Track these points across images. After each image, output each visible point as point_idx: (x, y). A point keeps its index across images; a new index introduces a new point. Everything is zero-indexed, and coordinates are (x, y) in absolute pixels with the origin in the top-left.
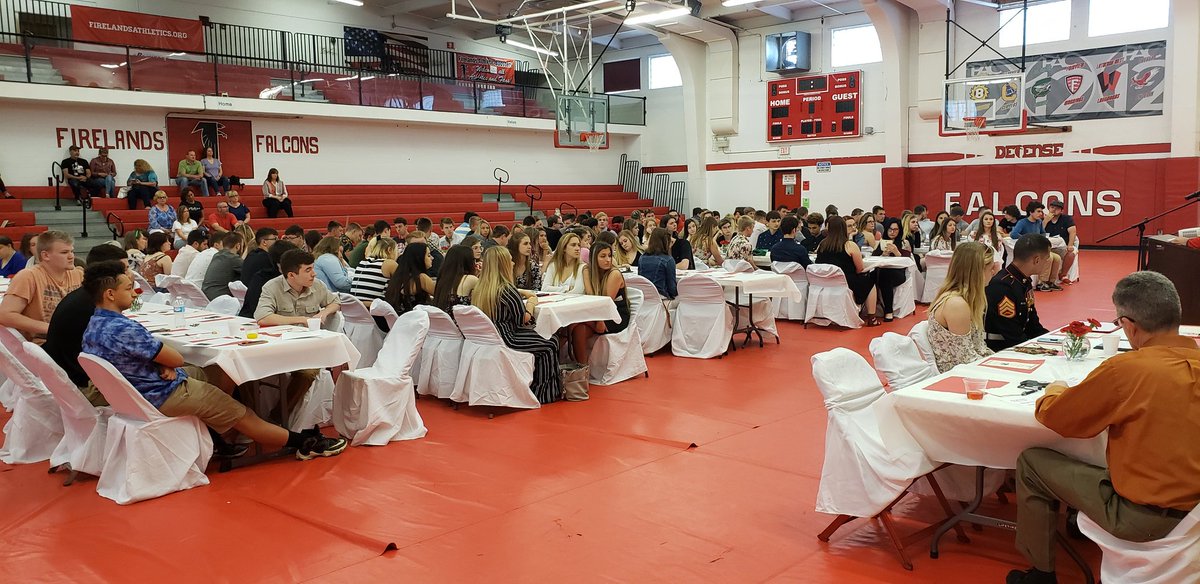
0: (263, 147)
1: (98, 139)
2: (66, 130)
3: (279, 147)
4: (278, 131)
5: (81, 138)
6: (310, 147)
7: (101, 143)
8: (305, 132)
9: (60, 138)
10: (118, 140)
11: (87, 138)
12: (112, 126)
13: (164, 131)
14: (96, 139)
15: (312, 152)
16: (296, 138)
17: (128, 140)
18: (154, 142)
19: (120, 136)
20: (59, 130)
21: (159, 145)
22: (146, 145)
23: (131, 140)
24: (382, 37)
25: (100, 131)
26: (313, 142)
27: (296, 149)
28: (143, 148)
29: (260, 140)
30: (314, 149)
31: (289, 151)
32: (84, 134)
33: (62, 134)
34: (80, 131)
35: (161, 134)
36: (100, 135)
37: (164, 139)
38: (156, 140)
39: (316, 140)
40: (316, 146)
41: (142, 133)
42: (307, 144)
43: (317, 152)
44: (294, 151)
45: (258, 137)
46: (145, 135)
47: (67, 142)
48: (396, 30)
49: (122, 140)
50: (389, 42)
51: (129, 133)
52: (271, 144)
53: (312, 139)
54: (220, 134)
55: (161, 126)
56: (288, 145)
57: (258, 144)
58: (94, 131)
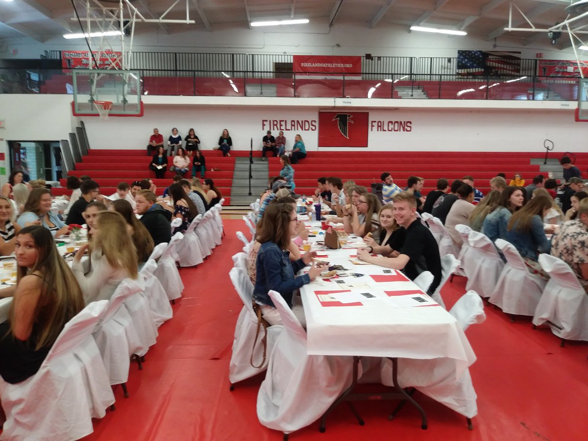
0: (375, 128)
1: (282, 125)
2: (267, 121)
3: (386, 128)
4: (385, 118)
5: (274, 125)
6: (406, 127)
7: (283, 127)
8: (403, 118)
9: (264, 125)
10: (292, 125)
11: (276, 125)
12: (289, 117)
13: (317, 120)
14: (281, 125)
15: (407, 131)
16: (397, 122)
17: (297, 125)
18: (311, 126)
19: (293, 124)
20: (263, 121)
21: (314, 128)
22: (307, 128)
23: (299, 126)
24: (485, 55)
25: (283, 121)
26: (409, 124)
27: (396, 129)
28: (305, 130)
29: (374, 124)
30: (409, 129)
31: (391, 131)
32: (275, 123)
33: (265, 123)
34: (274, 121)
35: (315, 121)
36: (283, 123)
37: (317, 124)
38: (312, 125)
39: (410, 123)
40: (410, 127)
41: (305, 121)
42: (405, 126)
43: (410, 131)
44: (395, 131)
45: (372, 122)
46: (307, 123)
47: (267, 128)
48: (497, 49)
49: (294, 126)
50: (490, 57)
51: (298, 122)
52: (380, 126)
53: (408, 122)
54: (349, 121)
55: (316, 117)
56: (391, 126)
57: (372, 126)
58: (281, 121)
